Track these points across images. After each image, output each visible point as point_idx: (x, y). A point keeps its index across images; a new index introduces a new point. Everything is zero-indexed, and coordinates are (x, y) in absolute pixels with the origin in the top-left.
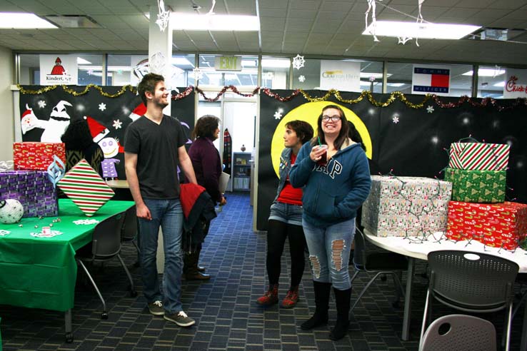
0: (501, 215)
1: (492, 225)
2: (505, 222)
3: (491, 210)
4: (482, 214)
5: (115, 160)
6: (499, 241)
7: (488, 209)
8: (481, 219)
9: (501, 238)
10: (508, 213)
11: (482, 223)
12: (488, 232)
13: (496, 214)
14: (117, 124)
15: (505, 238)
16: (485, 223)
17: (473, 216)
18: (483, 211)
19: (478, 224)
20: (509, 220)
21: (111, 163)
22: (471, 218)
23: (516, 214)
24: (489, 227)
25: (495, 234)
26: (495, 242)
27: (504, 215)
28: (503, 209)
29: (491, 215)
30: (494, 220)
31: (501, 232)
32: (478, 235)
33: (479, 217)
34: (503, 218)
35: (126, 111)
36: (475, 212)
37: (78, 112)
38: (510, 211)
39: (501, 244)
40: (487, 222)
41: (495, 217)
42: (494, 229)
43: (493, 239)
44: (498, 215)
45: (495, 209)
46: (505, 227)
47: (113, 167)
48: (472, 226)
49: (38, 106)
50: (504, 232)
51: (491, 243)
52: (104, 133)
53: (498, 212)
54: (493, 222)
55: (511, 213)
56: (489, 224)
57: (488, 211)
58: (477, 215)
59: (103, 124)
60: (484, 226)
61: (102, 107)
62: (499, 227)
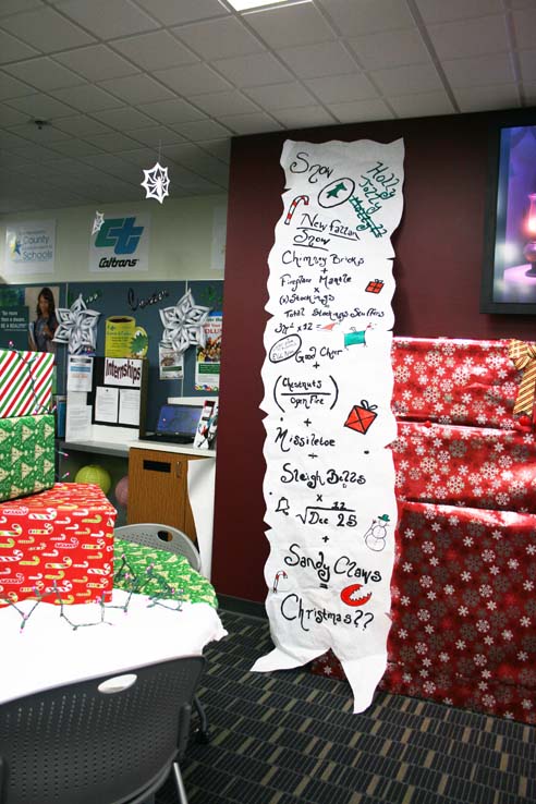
0: (83, 527)
1: (63, 553)
2: (94, 541)
3: (58, 518)
4: (37, 532)
6: (83, 588)
7: (52, 518)
8: (36, 544)
9: (86, 579)
10: (98, 519)
11: (39, 553)
12: (55, 572)
13: (71, 525)
15: (96, 579)
16: (46, 550)
17: (15, 539)
18: (40, 524)
19: (28, 557)
20: (102, 534)
22: (11, 544)
23: (114, 518)
24: (59, 560)
25: (71, 573)
26: (73, 592)
27: (90, 525)
28: (86, 512)
29: (59, 530)
30: (67, 541)
31: (86, 564)
32: (33, 583)
33: (32, 540)
34: (88, 531)
36: (19, 530)
38: (102, 514)
39: (89, 593)
40: (50, 549)
41: (70, 534)
42: (69, 562)
43: (68, 586)
44: (77, 527)
45: (69, 514)
46: (95, 552)
48: (15, 566)
50: (93, 564)
51: (64, 596)
53: (76, 520)
54: (65, 546)
55: (105, 518)
56: (56, 553)
57: (52, 522)
58: (25, 535)
60: (44, 560)
62: (79, 555)
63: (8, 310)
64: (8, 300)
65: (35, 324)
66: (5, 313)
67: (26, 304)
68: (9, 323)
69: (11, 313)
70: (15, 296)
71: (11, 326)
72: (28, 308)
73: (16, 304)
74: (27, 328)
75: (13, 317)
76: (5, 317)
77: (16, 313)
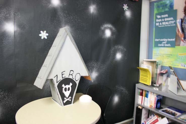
63: (160, 14)
64: (161, 8)
65: (182, 21)
66: (159, 17)
67: (175, 8)
68: (162, 22)
69: (163, 16)
70: (166, 5)
71: (163, 23)
72: (176, 11)
73: (167, 10)
74: (175, 23)
75: (164, 18)
76: (159, 19)
77: (167, 15)
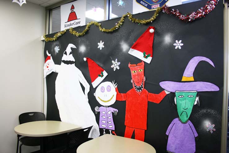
5: (113, 110)
14: (116, 65)
21: (109, 113)
35: (125, 47)
37: (80, 54)
47: (111, 118)
49: (54, 51)
52: (102, 76)
59: (101, 65)
61: (101, 45)
